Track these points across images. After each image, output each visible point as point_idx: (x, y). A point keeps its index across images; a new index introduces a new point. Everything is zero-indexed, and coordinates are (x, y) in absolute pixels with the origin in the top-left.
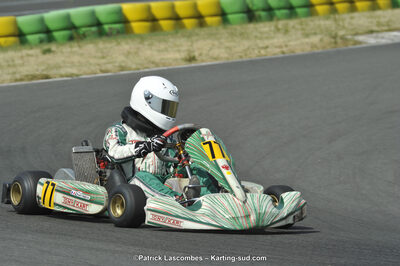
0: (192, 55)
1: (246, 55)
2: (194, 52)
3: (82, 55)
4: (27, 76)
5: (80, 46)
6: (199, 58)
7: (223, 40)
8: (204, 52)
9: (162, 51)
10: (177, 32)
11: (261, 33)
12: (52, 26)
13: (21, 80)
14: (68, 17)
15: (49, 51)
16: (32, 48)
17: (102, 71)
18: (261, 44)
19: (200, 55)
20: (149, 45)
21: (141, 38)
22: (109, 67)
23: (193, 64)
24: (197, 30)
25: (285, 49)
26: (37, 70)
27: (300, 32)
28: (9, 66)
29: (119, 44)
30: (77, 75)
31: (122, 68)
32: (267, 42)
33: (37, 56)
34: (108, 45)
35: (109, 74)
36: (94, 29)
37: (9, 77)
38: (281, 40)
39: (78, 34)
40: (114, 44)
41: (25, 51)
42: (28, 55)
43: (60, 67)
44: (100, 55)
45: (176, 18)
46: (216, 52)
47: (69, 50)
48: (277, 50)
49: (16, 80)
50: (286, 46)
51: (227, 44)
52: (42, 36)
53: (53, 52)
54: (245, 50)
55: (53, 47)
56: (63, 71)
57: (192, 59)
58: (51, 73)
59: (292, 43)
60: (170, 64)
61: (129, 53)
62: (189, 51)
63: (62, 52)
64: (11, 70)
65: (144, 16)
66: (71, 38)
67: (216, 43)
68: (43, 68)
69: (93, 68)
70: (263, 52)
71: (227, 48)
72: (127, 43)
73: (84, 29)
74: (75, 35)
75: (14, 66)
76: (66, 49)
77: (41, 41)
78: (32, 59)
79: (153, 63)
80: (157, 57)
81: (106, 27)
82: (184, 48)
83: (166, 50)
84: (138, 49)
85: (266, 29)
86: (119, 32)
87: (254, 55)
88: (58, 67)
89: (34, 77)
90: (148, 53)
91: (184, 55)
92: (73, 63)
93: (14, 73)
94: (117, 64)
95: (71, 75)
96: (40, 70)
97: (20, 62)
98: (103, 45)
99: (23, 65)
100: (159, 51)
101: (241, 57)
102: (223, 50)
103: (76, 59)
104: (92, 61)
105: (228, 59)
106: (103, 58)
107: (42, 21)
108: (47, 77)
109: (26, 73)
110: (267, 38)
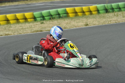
0: (87, 24)
1: (104, 23)
3: (53, 24)
5: (52, 22)
6: (89, 25)
7: (97, 19)
9: (78, 22)
10: (83, 17)
11: (109, 16)
12: (44, 15)
13: (34, 32)
15: (43, 23)
16: (38, 22)
18: (109, 20)
19: (90, 23)
20: (74, 21)
21: (72, 18)
23: (87, 27)
24: (90, 16)
25: (116, 21)
27: (121, 16)
28: (30, 28)
29: (64, 20)
31: (65, 28)
32: (111, 19)
33: (39, 25)
34: (61, 21)
36: (57, 16)
37: (30, 31)
38: (115, 19)
39: (53, 18)
42: (36, 24)
43: (46, 28)
44: (58, 24)
45: (83, 12)
46: (95, 23)
48: (114, 22)
49: (32, 32)
50: (117, 20)
51: (98, 20)
52: (41, 18)
53: (44, 23)
54: (104, 22)
55: (44, 22)
56: (47, 29)
59: (119, 19)
60: (80, 27)
61: (67, 23)
62: (86, 22)
63: (47, 23)
65: (73, 12)
66: (50, 19)
67: (95, 19)
68: (40, 28)
70: (109, 22)
71: (98, 21)
72: (67, 20)
73: (54, 16)
75: (32, 28)
76: (48, 22)
77: (41, 20)
78: (37, 26)
79: (75, 26)
80: (76, 24)
81: (61, 15)
84: (71, 22)
85: (111, 15)
86: (65, 17)
87: (107, 23)
89: (37, 31)
90: (73, 23)
91: (84, 23)
97: (34, 26)
101: (102, 24)
102: (97, 22)
103: (51, 25)
105: (98, 25)
107: (41, 13)
108: (42, 31)
109: (35, 30)
110: (111, 18)
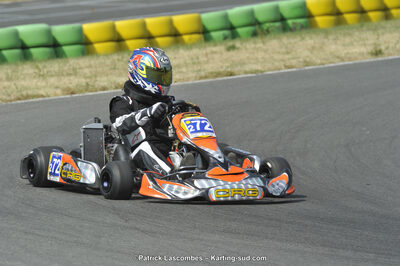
0: (378, 49)
2: (379, 45)
3: (266, 51)
4: (212, 73)
5: (264, 43)
6: (386, 52)
8: (391, 45)
9: (348, 45)
10: (362, 26)
12: (235, 22)
13: (206, 77)
14: (252, 13)
15: (233, 48)
16: (215, 45)
17: (286, 67)
19: (387, 48)
20: (334, 39)
21: (326, 32)
22: (294, 62)
23: (380, 58)
24: (383, 23)
26: (222, 67)
28: (194, 63)
29: (303, 39)
30: (262, 72)
31: (307, 63)
33: (221, 53)
34: (292, 41)
35: (294, 70)
36: (278, 24)
37: (194, 75)
39: (262, 30)
40: (298, 39)
41: (210, 49)
42: (213, 52)
43: (244, 64)
44: (284, 50)
45: (362, 11)
47: (253, 46)
49: (201, 78)
52: (226, 32)
53: (238, 49)
55: (237, 43)
56: (247, 68)
57: (378, 53)
58: (236, 70)
60: (356, 59)
61: (313, 48)
62: (375, 44)
63: (246, 49)
64: (196, 68)
65: (329, 10)
66: (255, 34)
68: (227, 64)
69: (277, 64)
72: (311, 38)
73: (267, 25)
74: (259, 31)
75: (199, 63)
76: (251, 45)
77: (225, 38)
78: (216, 56)
79: (338, 57)
80: (343, 52)
81: (290, 22)
82: (371, 42)
83: (352, 44)
84: (323, 43)
86: (303, 27)
88: (242, 63)
89: (219, 74)
90: (333, 47)
91: (370, 49)
92: (257, 59)
93: (200, 70)
94: (301, 60)
95: (256, 71)
96: (224, 67)
97: (205, 59)
98: (287, 40)
99: (207, 62)
100: (344, 45)
103: (260, 55)
104: (277, 57)
106: (288, 53)
107: (226, 17)
108: (231, 75)
109: (210, 70)
